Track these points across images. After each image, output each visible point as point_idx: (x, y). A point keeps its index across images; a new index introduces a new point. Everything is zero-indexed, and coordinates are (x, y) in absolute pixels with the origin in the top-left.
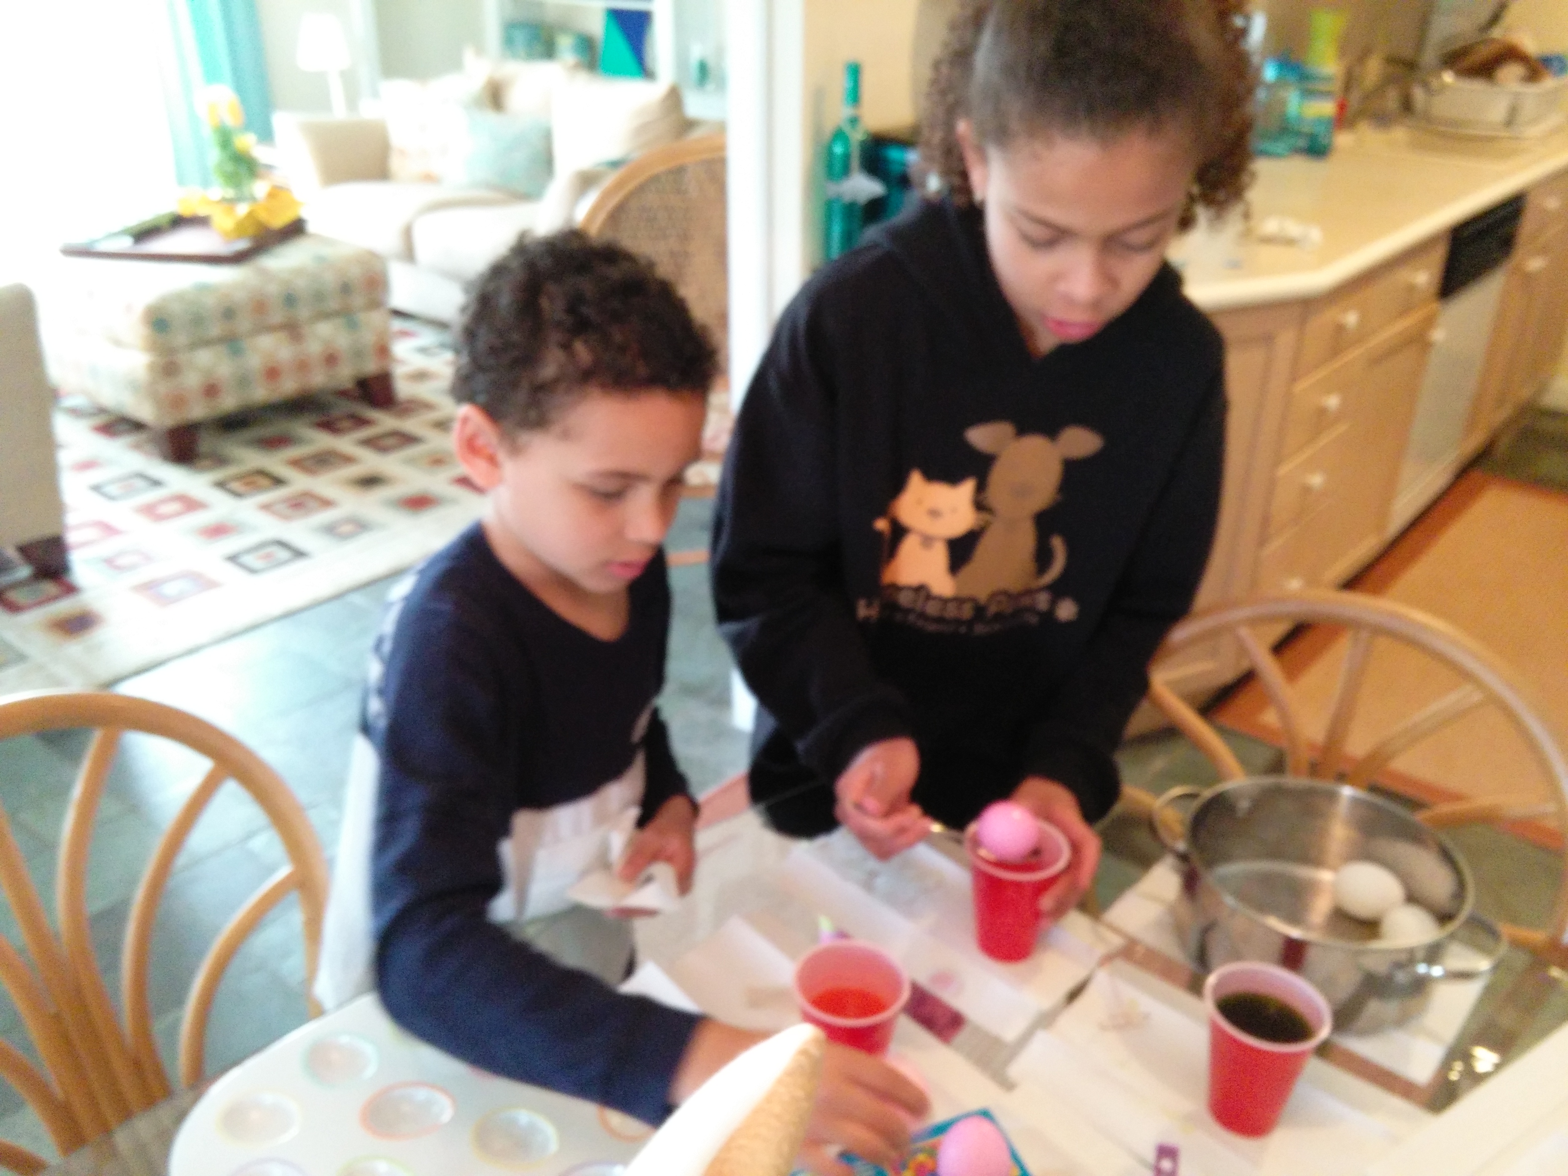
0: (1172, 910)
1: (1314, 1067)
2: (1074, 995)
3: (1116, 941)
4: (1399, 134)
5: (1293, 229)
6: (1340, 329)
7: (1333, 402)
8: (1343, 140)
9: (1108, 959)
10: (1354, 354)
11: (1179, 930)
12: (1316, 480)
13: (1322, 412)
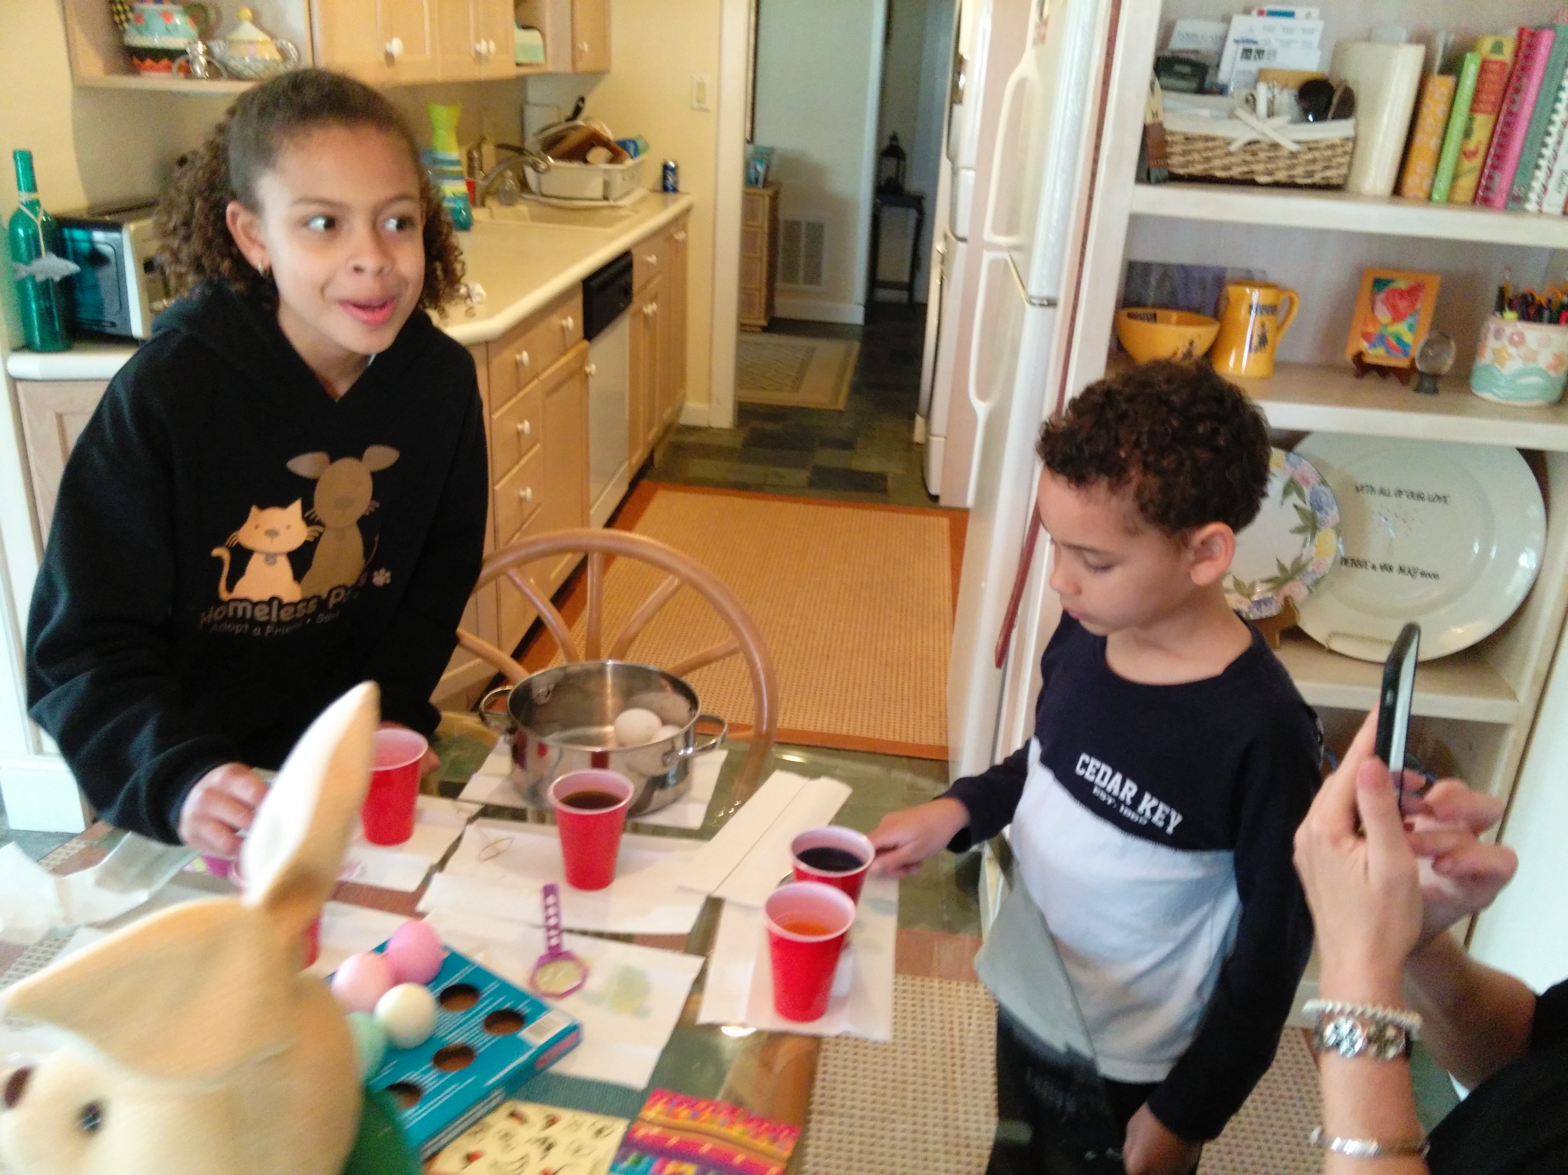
0: (510, 777)
1: (626, 839)
2: (453, 848)
4: (522, 208)
6: (518, 364)
7: (526, 426)
8: (480, 215)
9: (472, 820)
10: (532, 387)
11: (517, 788)
12: (528, 493)
13: (519, 434)
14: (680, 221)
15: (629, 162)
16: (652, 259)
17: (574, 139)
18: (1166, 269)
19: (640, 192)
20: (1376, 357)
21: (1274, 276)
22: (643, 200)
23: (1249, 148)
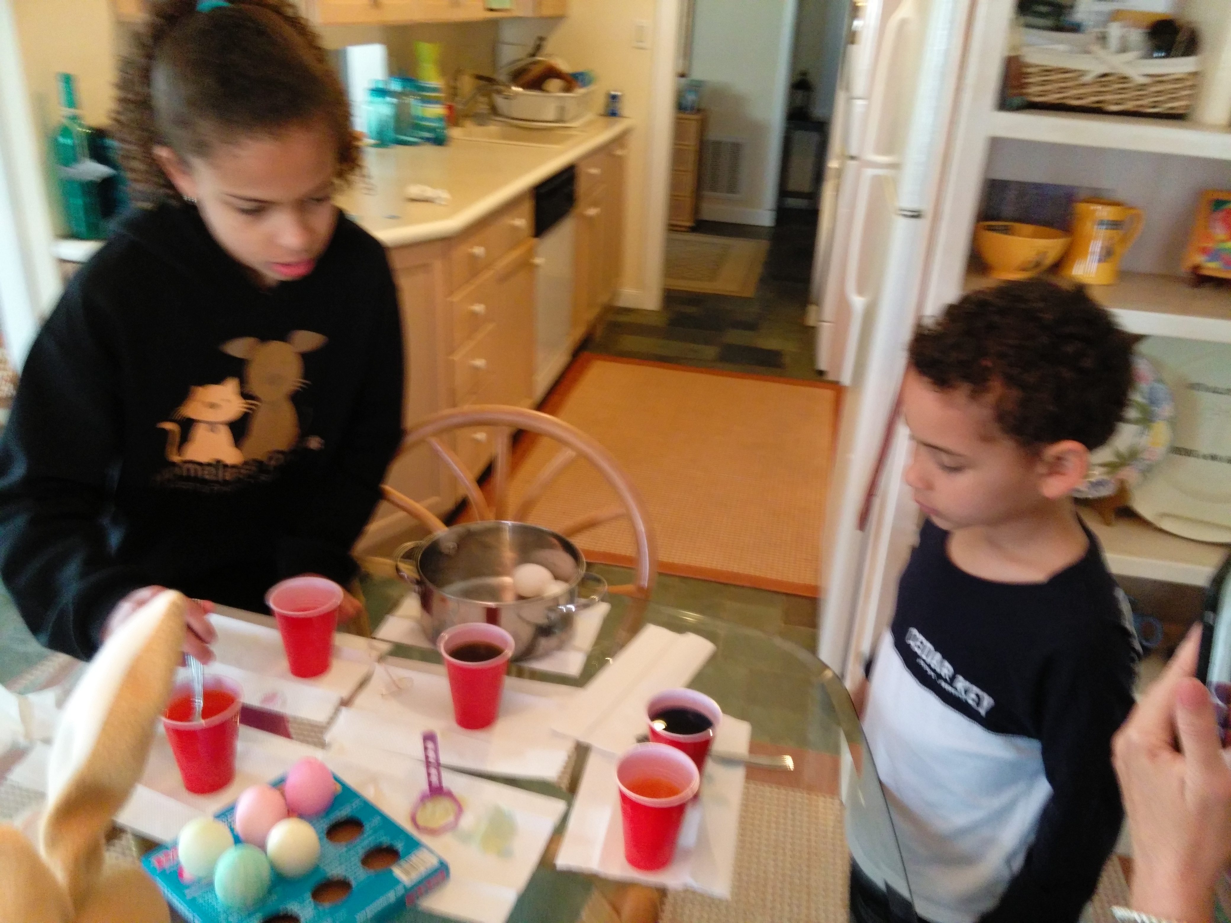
0: (418, 621)
2: (363, 684)
3: (385, 647)
4: (493, 128)
5: (429, 192)
6: (473, 258)
7: (479, 308)
8: (455, 133)
9: (381, 659)
10: (487, 275)
12: (480, 363)
13: (474, 314)
14: (620, 140)
15: (580, 91)
16: (594, 171)
17: (536, 71)
18: (1023, 188)
19: (589, 116)
20: (1213, 269)
21: (1120, 196)
22: (590, 123)
23: (1103, 79)
